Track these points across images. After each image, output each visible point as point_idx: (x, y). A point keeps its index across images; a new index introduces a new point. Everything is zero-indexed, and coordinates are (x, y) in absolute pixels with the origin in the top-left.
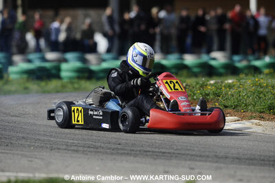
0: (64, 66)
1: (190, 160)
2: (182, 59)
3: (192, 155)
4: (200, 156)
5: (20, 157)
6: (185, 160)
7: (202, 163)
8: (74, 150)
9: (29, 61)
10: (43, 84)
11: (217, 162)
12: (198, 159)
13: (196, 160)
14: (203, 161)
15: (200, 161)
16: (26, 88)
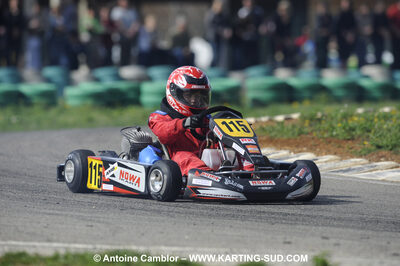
0: (147, 87)
1: (323, 225)
2: (319, 76)
3: (327, 218)
4: (340, 219)
5: (76, 220)
6: (317, 225)
7: (340, 229)
8: (154, 210)
9: (97, 80)
10: (115, 113)
11: (362, 228)
12: (335, 223)
13: (333, 226)
14: (343, 227)
15: (338, 226)
16: (90, 120)
